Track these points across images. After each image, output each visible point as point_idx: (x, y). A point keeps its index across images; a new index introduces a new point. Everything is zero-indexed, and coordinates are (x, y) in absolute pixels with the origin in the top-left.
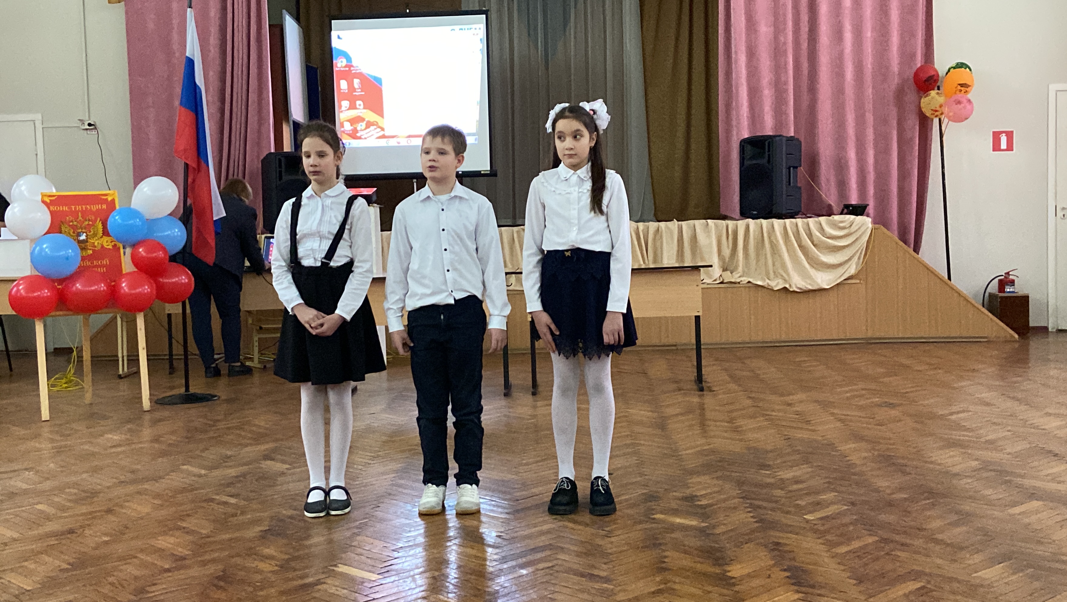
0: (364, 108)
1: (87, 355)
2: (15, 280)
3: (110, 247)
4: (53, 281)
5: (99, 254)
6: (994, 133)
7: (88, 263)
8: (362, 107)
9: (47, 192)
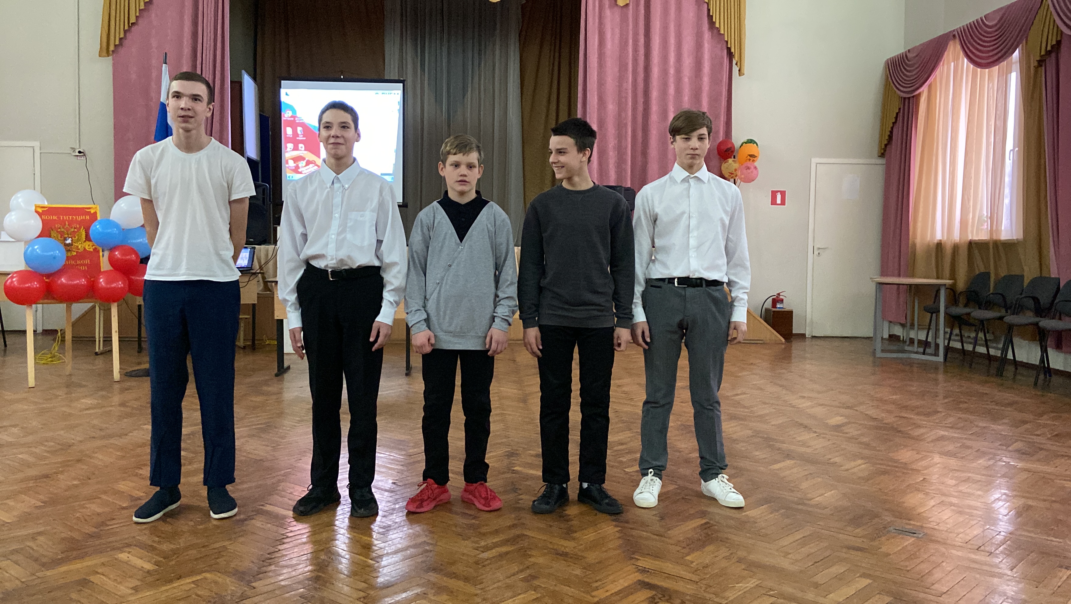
0: (305, 150)
1: (69, 337)
2: (9, 274)
3: (92, 250)
4: (43, 276)
5: (83, 255)
6: (772, 191)
7: (73, 262)
8: (303, 149)
9: (40, 203)
